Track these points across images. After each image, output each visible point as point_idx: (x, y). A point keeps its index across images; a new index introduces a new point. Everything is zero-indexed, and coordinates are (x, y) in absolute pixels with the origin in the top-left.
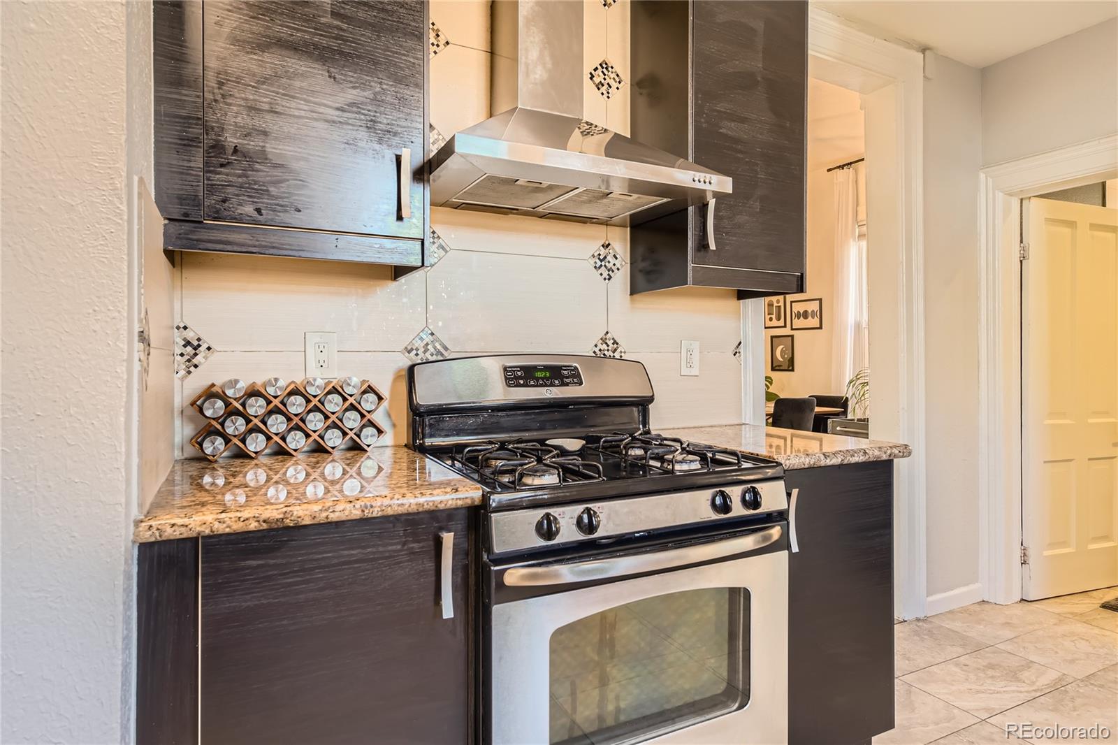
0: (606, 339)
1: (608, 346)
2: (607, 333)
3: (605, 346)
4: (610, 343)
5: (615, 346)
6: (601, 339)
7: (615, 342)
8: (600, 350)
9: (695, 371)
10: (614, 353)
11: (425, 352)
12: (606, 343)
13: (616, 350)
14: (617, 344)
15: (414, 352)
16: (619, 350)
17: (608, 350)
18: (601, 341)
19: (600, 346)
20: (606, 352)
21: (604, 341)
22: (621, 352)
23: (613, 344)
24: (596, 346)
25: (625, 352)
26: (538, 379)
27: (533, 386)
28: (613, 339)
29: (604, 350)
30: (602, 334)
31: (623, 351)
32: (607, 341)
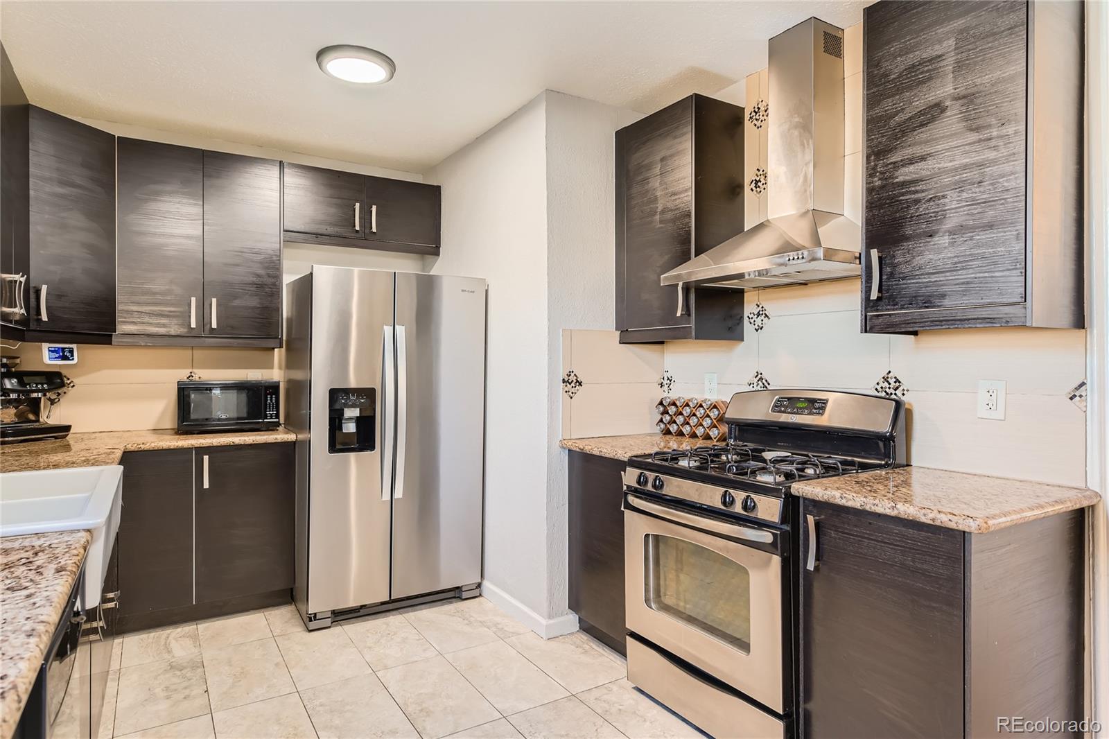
0: (888, 378)
1: (890, 384)
2: (890, 372)
3: (886, 384)
4: (892, 381)
5: (897, 384)
6: (883, 378)
7: (897, 381)
8: (882, 388)
9: (999, 414)
10: (895, 390)
11: (757, 386)
12: (888, 382)
13: (897, 388)
14: (900, 382)
15: (752, 385)
16: (901, 388)
17: (889, 388)
18: (883, 380)
19: (882, 384)
20: (887, 390)
21: (886, 379)
22: (903, 390)
23: (895, 382)
24: (878, 384)
25: (908, 391)
26: (798, 408)
27: (789, 413)
28: (895, 378)
29: (886, 388)
30: (885, 374)
31: (905, 389)
32: (889, 380)
